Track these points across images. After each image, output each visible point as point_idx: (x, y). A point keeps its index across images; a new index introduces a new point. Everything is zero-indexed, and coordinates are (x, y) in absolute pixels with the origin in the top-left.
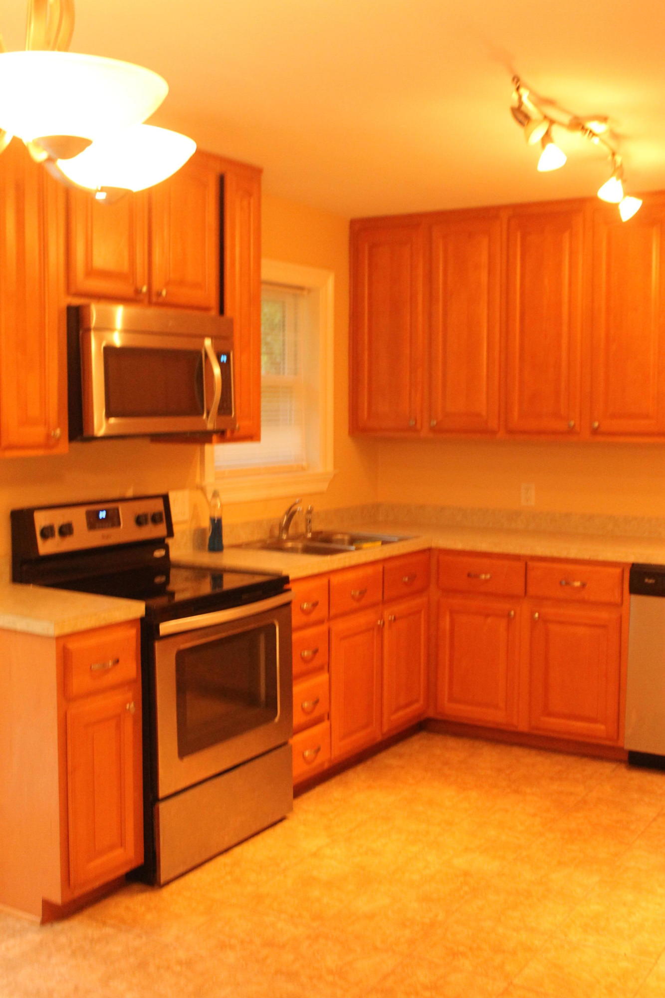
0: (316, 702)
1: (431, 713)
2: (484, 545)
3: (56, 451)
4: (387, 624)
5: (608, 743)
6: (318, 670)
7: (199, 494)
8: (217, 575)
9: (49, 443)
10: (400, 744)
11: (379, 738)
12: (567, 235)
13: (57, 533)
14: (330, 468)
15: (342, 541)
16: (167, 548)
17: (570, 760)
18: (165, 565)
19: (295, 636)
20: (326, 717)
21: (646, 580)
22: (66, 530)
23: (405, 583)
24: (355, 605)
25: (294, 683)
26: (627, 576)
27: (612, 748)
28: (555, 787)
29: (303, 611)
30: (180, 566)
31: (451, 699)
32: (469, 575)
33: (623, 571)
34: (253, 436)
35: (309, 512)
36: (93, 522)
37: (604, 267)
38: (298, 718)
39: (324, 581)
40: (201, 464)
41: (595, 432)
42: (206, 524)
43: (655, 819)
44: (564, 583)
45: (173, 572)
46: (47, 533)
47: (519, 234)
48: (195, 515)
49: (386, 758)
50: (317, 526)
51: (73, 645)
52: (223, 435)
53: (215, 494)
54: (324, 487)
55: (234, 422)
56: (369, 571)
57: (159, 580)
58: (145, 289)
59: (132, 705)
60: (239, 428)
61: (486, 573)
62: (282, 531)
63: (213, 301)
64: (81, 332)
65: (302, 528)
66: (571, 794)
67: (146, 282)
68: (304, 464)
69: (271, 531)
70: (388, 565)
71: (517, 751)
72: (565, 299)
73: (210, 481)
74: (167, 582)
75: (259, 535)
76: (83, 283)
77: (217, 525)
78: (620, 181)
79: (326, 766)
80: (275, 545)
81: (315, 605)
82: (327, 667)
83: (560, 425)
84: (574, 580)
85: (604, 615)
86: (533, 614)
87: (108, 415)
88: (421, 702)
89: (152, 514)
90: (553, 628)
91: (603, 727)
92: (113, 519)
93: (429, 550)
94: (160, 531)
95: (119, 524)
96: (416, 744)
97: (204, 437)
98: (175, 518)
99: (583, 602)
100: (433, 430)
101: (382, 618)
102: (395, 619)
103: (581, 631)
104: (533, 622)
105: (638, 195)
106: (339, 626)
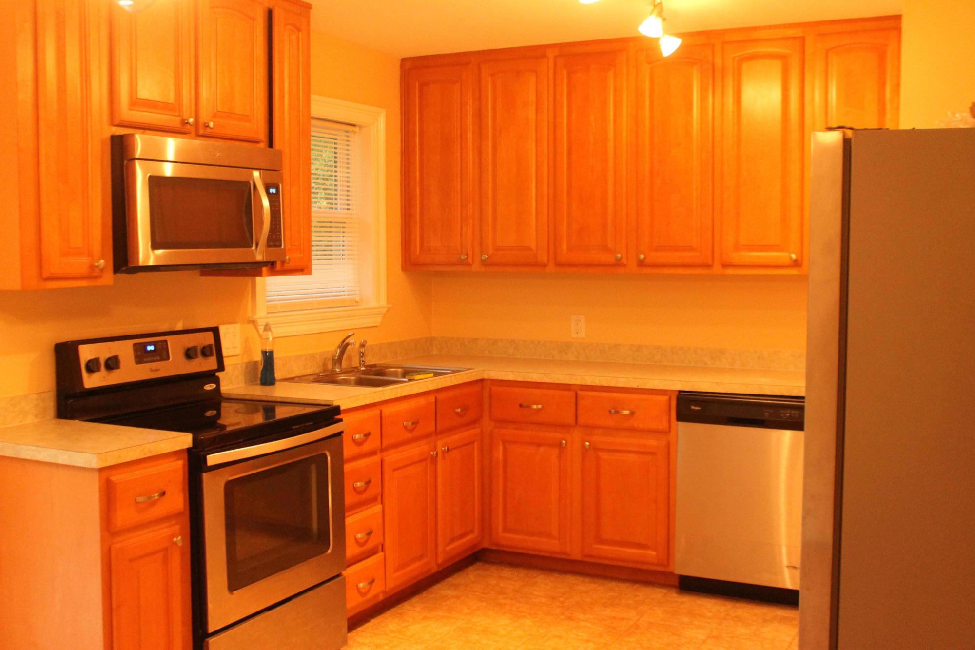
0: (370, 533)
1: (486, 544)
2: (535, 376)
3: (100, 282)
4: (440, 454)
5: (659, 568)
6: (372, 500)
7: (251, 326)
8: (269, 407)
9: (93, 274)
10: (456, 575)
11: (435, 569)
12: (611, 74)
13: (103, 367)
14: (383, 302)
15: (395, 374)
16: (217, 381)
17: (623, 586)
18: (216, 399)
19: (347, 467)
20: (380, 547)
21: (693, 407)
22: (112, 364)
23: (457, 413)
24: (410, 435)
25: (346, 515)
26: (674, 403)
27: (663, 573)
28: (608, 612)
29: (354, 441)
30: (230, 399)
31: (506, 530)
32: (521, 405)
33: (670, 399)
34: (303, 269)
35: (362, 346)
36: (141, 355)
37: (647, 104)
38: (351, 550)
39: (376, 412)
40: (252, 297)
41: (641, 264)
42: (258, 357)
43: (704, 642)
44: (613, 411)
45: (224, 404)
46: (93, 366)
47: (565, 72)
48: (247, 349)
49: (442, 589)
50: (370, 360)
51: (116, 478)
52: (273, 267)
53: (267, 328)
54: (376, 320)
55: (284, 253)
56: (422, 401)
57: (209, 413)
58: (191, 120)
59: (180, 538)
60: (289, 259)
61: (537, 404)
62: (335, 365)
63: (262, 134)
64: (125, 162)
65: (355, 362)
66: (623, 619)
67: (193, 114)
68: (358, 299)
69: (325, 365)
70: (441, 396)
71: (571, 579)
72: (611, 135)
73: (261, 314)
74: (218, 416)
75: (312, 369)
76: (126, 113)
77: (268, 358)
78: (659, 20)
79: (381, 597)
80: (329, 378)
81: (367, 435)
82: (380, 498)
83: (608, 258)
84: (623, 409)
85: (652, 442)
86: (583, 442)
87: (155, 246)
88: (476, 531)
89: (202, 346)
90: (604, 455)
91: (654, 553)
92: (161, 353)
93: (482, 381)
94: (210, 364)
95: (168, 358)
96: (471, 574)
97: (253, 269)
98: (225, 352)
99: (633, 430)
100: (484, 263)
101: (435, 449)
102: (448, 450)
103: (632, 458)
104: (585, 451)
105: (679, 35)
106: (392, 457)
